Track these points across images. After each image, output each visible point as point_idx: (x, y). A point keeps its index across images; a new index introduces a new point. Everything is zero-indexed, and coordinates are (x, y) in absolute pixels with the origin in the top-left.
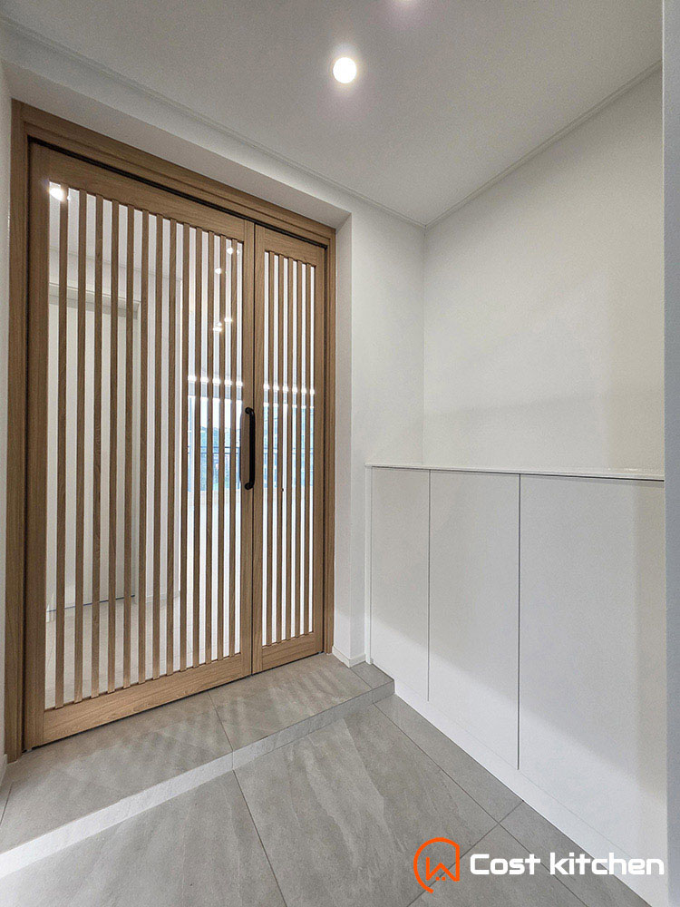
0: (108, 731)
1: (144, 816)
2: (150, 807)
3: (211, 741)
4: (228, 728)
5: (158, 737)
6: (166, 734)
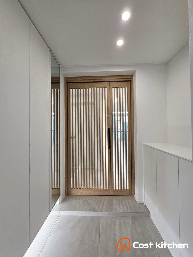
0: (80, 197)
1: (81, 216)
2: (83, 215)
3: (97, 207)
4: (101, 206)
5: (88, 202)
6: (89, 202)
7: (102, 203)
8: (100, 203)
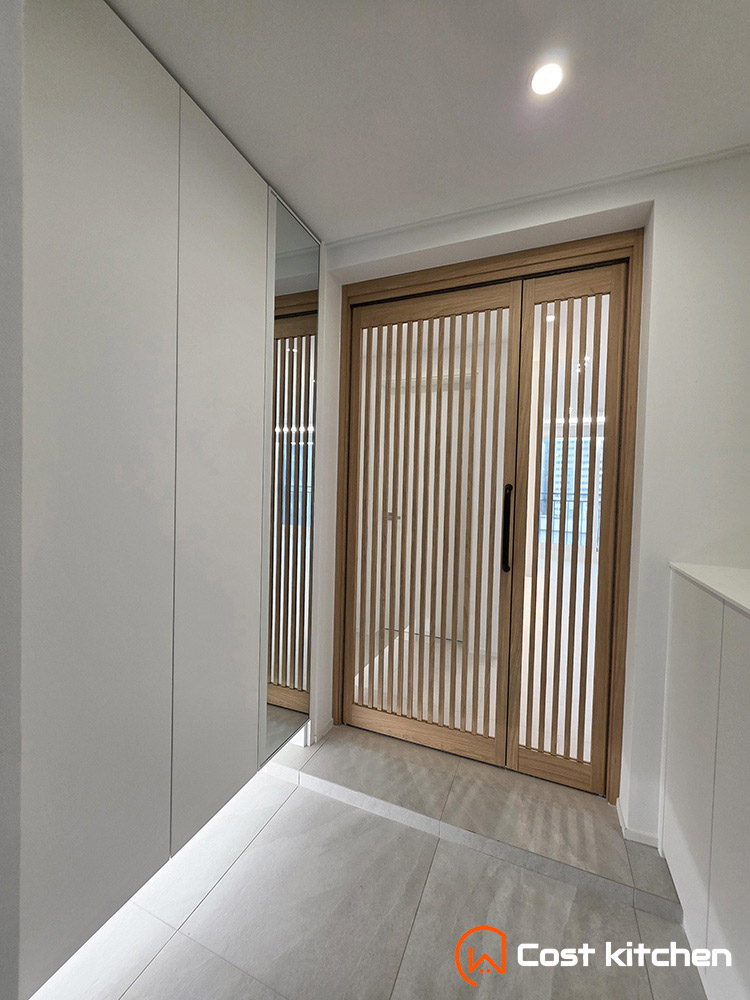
4: (452, 797)
7: (458, 788)
8: (450, 788)
